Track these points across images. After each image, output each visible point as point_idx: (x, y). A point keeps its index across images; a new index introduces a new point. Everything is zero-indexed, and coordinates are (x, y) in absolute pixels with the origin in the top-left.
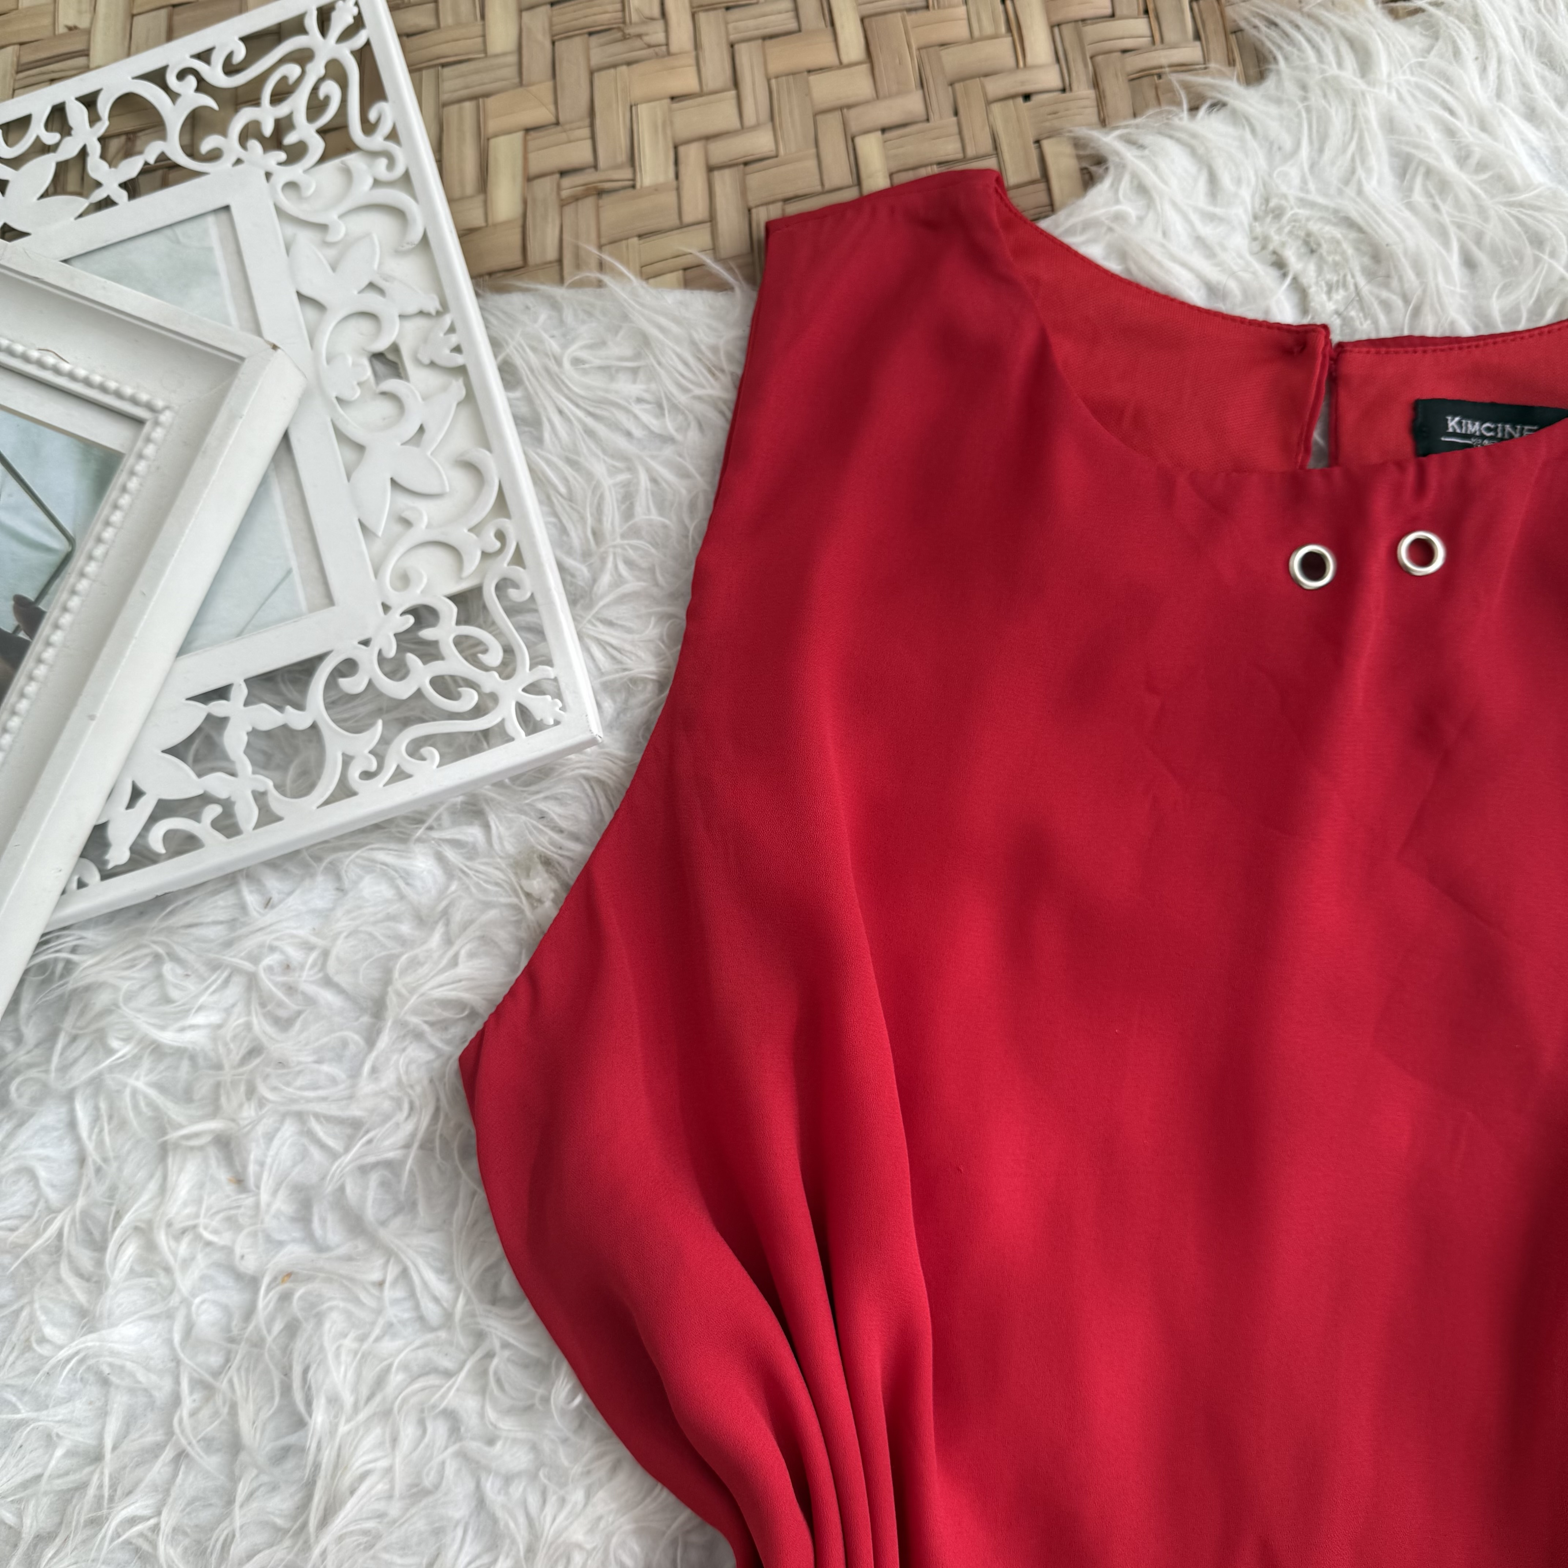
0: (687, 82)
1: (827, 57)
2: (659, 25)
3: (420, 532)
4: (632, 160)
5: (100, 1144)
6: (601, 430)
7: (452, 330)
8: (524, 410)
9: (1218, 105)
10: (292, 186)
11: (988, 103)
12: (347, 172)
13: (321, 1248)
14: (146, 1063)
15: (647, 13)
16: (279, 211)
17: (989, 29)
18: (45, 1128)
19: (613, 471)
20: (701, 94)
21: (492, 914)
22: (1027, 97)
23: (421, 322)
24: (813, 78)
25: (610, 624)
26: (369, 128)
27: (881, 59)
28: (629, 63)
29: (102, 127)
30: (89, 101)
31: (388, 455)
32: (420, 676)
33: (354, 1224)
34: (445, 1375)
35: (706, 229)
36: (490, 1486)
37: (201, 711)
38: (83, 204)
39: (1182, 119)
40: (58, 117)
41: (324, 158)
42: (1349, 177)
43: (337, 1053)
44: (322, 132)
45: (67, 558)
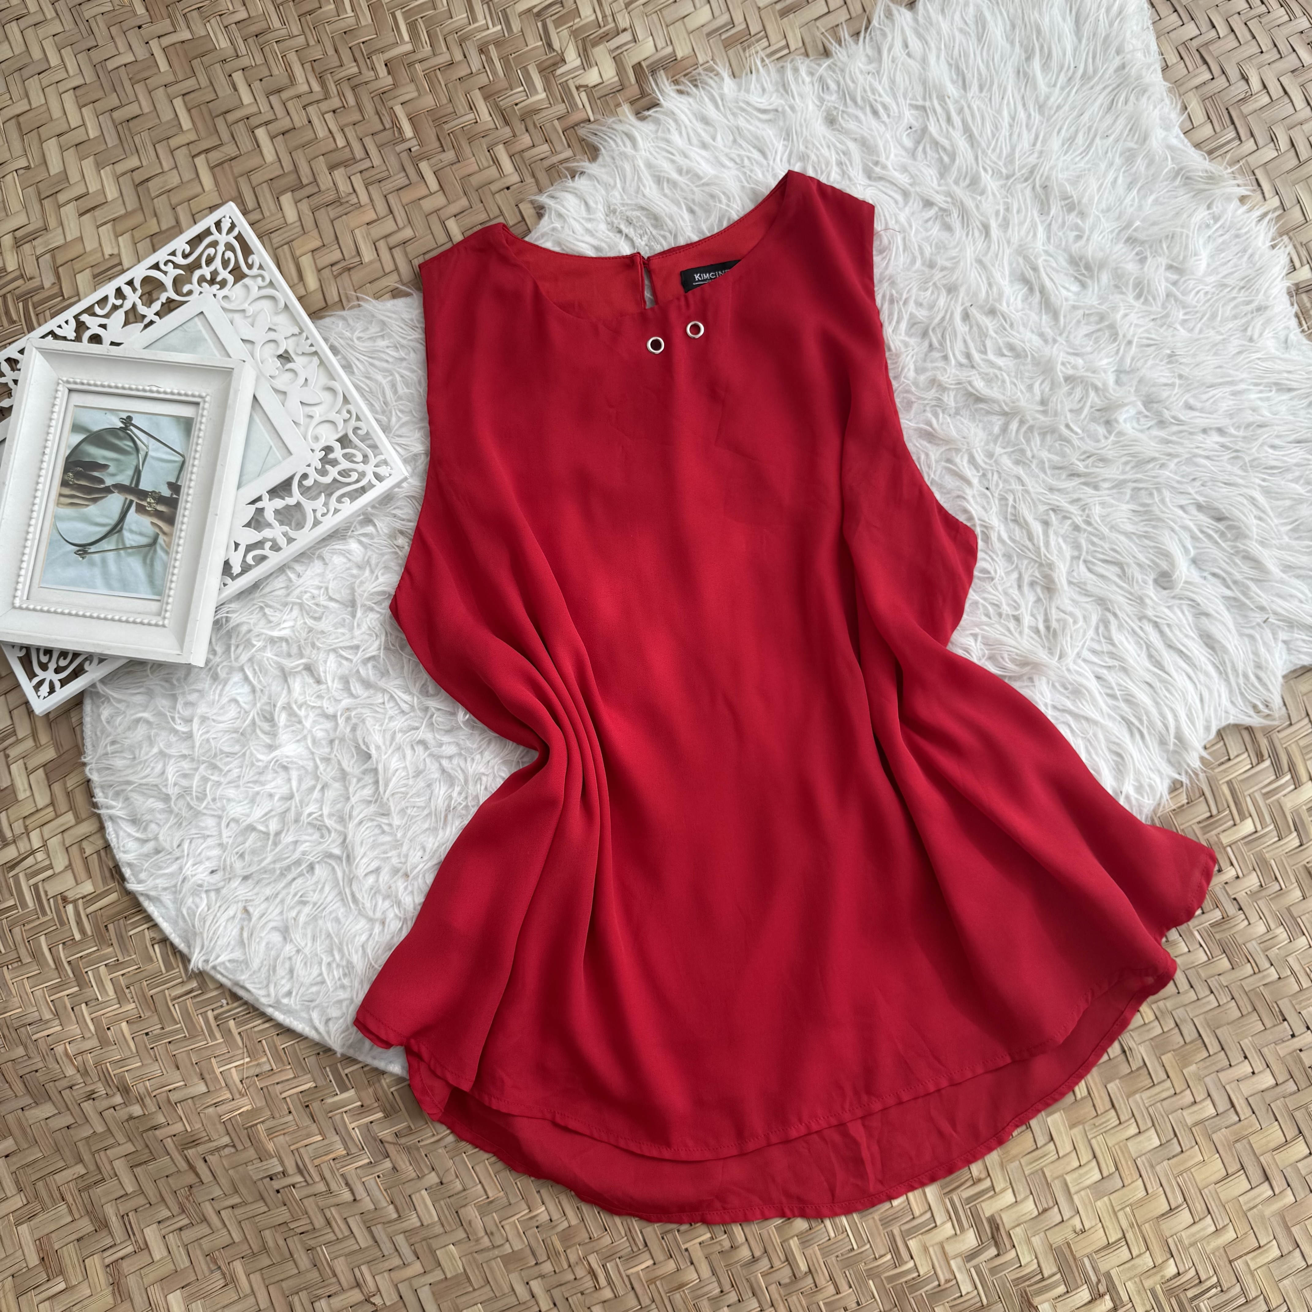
0: (371, 216)
1: (425, 192)
2: (354, 196)
3: (317, 419)
4: (358, 253)
5: (260, 681)
6: (377, 363)
7: (307, 338)
8: (344, 362)
9: (582, 174)
10: (225, 297)
11: (493, 194)
12: (246, 287)
13: (355, 697)
14: (269, 648)
15: (348, 192)
16: (223, 309)
17: (486, 164)
18: (236, 683)
19: (385, 377)
20: (378, 219)
21: (386, 557)
22: (508, 188)
23: (294, 338)
24: (421, 202)
25: (400, 436)
26: (250, 267)
27: (446, 188)
28: (346, 214)
29: (139, 292)
30: (130, 283)
31: (296, 394)
32: (333, 472)
33: (367, 684)
34: (417, 728)
35: (395, 273)
36: (445, 763)
37: (253, 508)
38: (141, 325)
39: (570, 183)
40: (119, 293)
41: (235, 283)
42: (638, 190)
43: (342, 624)
44: (231, 273)
45: (183, 463)
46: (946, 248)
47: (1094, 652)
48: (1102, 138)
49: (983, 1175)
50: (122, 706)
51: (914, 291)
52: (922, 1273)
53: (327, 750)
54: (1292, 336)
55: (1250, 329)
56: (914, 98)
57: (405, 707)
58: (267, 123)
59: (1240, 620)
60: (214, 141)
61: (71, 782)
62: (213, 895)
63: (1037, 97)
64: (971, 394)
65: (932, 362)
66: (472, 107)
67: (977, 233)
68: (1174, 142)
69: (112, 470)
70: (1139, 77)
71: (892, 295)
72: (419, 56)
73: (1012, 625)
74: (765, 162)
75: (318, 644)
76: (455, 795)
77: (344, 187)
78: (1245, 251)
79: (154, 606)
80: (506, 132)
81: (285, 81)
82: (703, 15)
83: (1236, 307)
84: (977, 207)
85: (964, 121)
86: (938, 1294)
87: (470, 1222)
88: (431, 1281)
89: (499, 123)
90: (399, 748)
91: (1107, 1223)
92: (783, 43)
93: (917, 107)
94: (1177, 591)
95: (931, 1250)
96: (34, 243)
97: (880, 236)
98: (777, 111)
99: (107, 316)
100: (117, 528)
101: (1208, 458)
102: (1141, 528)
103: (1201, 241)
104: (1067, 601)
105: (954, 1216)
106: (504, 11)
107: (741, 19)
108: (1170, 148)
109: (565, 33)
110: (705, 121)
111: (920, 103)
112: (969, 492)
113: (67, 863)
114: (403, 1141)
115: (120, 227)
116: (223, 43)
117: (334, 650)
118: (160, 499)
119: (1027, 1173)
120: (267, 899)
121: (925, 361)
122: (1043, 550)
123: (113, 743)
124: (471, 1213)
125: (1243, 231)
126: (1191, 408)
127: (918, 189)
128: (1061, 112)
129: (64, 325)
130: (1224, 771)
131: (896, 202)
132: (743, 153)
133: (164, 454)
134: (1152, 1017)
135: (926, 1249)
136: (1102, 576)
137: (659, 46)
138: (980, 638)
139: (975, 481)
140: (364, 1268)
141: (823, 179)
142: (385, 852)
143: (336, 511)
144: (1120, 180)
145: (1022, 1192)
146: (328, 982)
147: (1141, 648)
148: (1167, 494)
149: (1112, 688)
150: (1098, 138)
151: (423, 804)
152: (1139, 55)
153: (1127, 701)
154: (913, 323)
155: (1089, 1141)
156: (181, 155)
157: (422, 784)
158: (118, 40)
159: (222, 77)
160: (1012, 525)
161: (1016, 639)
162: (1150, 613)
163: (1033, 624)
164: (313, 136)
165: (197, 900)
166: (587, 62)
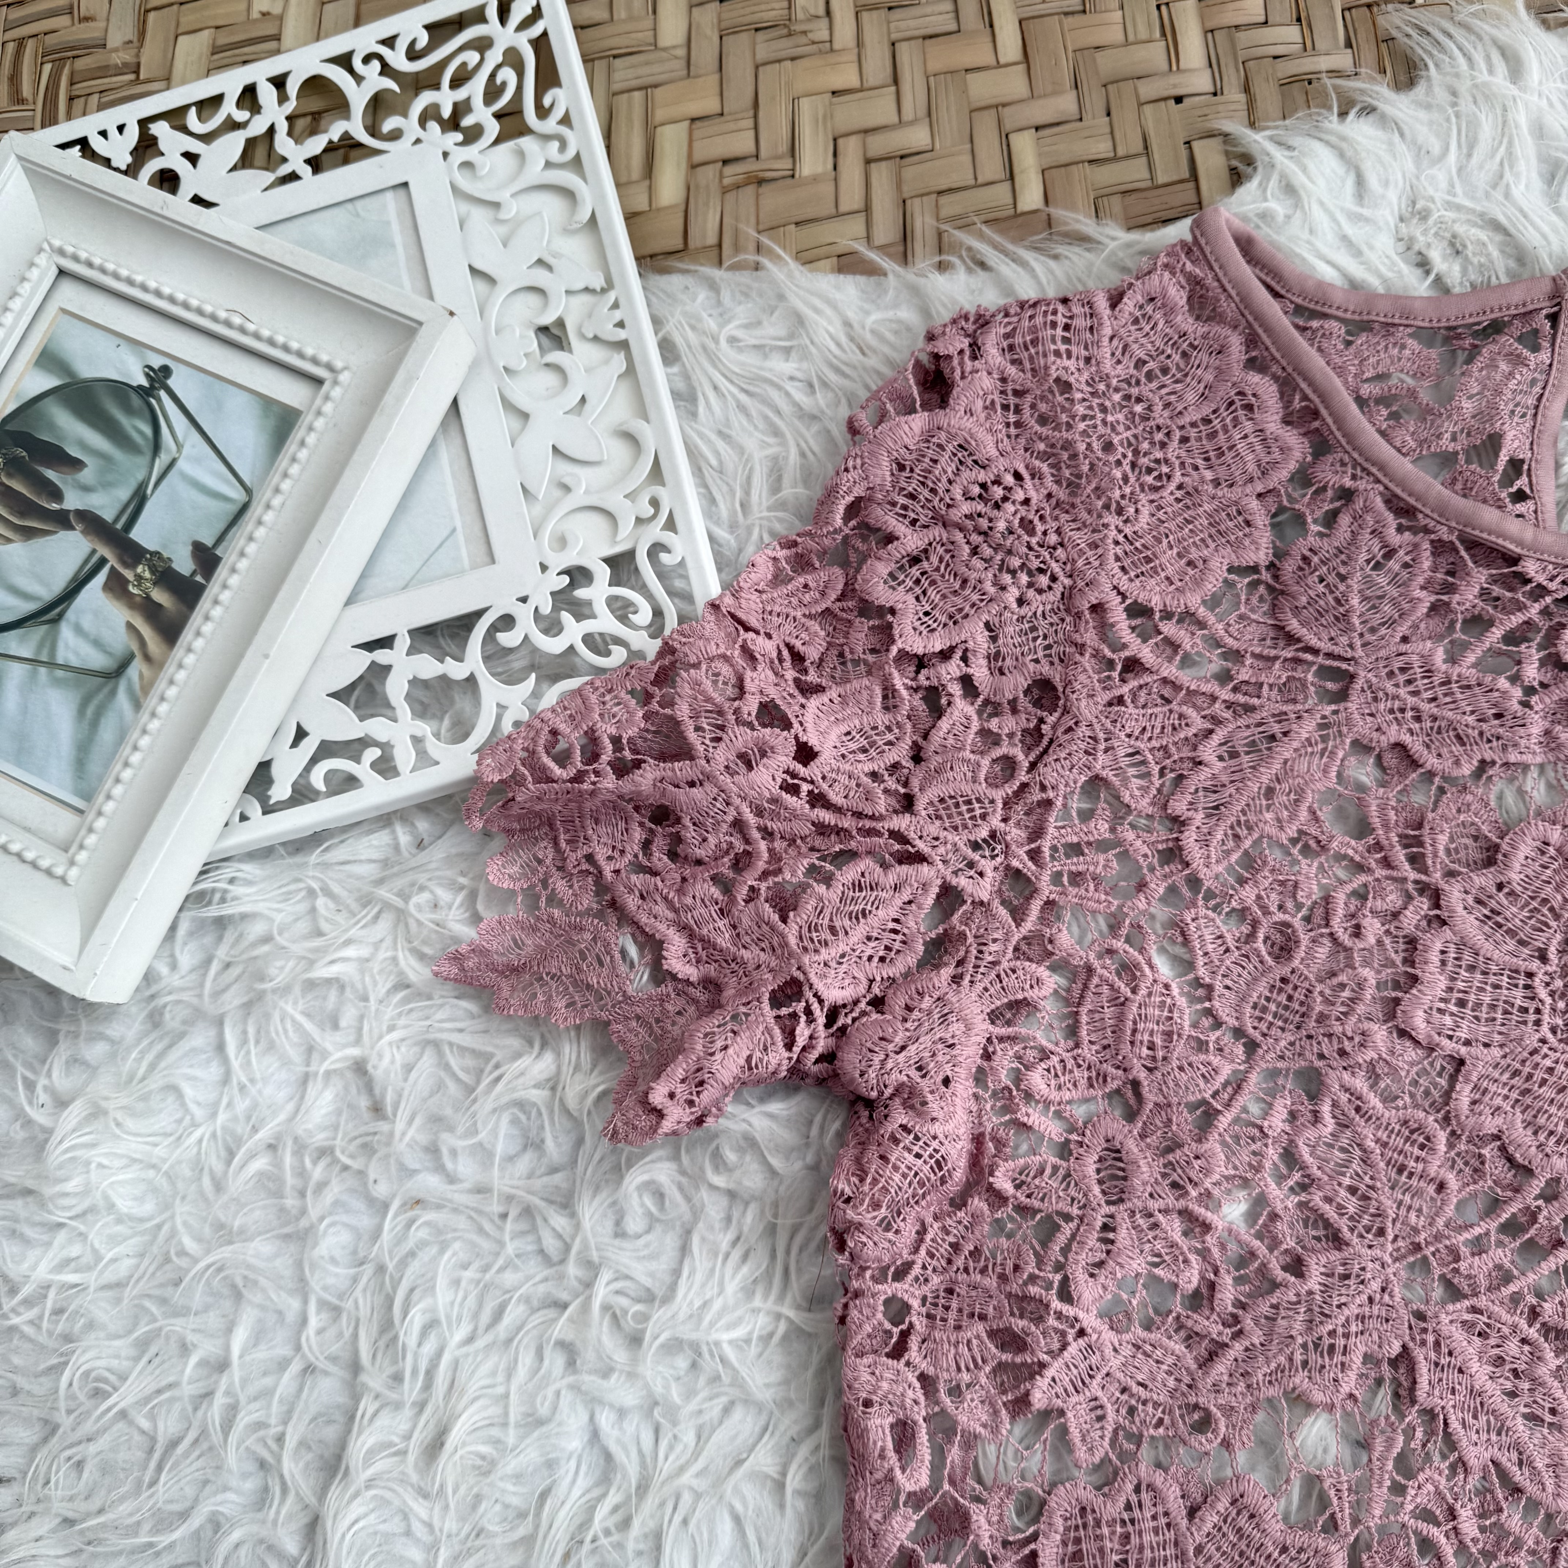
0: (848, 78)
1: (985, 56)
2: (824, 23)
3: (578, 498)
4: (793, 151)
6: (753, 407)
7: (616, 306)
8: (681, 385)
9: (1369, 110)
10: (467, 165)
11: (1141, 104)
12: (521, 155)
13: (451, 1179)
15: (812, 11)
16: (454, 188)
17: (1143, 34)
18: (194, 1050)
20: (861, 90)
22: (1179, 100)
23: (586, 298)
24: (970, 76)
26: (542, 112)
27: (1036, 61)
28: (793, 59)
29: (291, 106)
30: (279, 82)
31: (549, 424)
32: (572, 633)
35: (861, 219)
37: (365, 659)
38: (270, 177)
39: (1332, 122)
40: (249, 96)
41: (498, 141)
42: (1497, 182)
44: (498, 116)
45: (244, 508)
69: (87, 475)
79: (65, 821)
99: (207, 138)
100: (53, 612)
118: (166, 575)
129: (114, 132)
133: (210, 473)
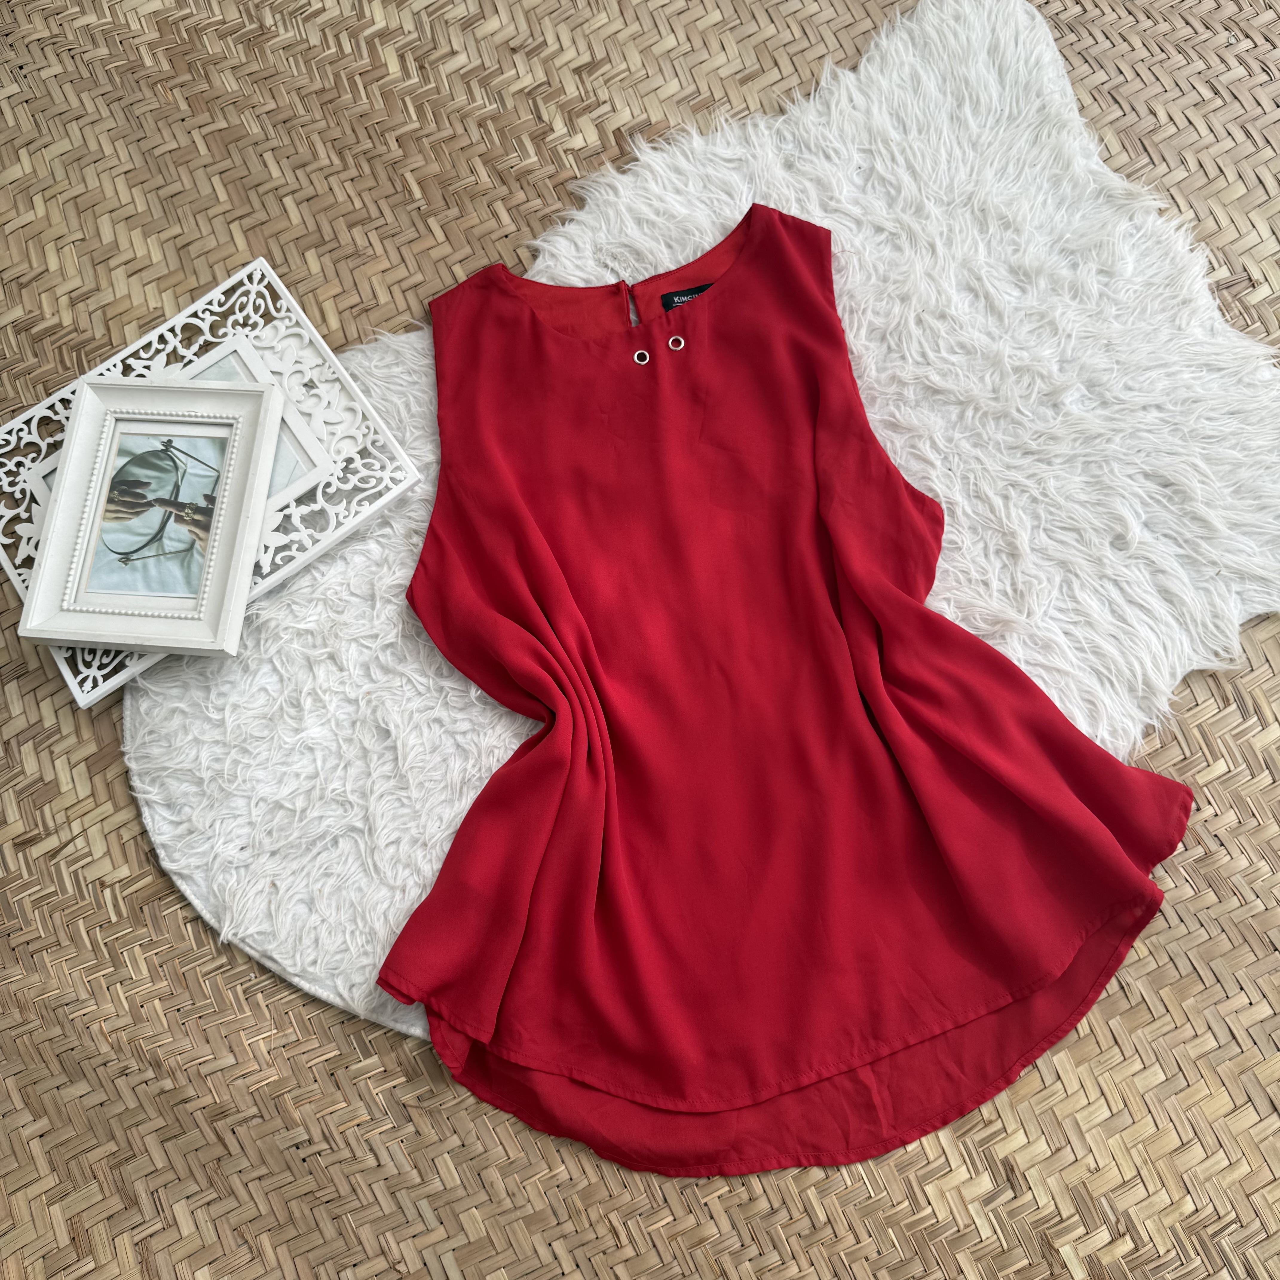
0: (387, 265)
1: (432, 242)
2: (370, 249)
3: (339, 435)
4: (375, 296)
5: (287, 671)
6: (392, 387)
7: (329, 368)
8: (364, 388)
9: (572, 220)
10: (256, 337)
11: (493, 242)
12: (275, 327)
13: (375, 682)
14: (295, 641)
15: (364, 245)
16: (255, 347)
17: (486, 217)
18: (265, 674)
19: (400, 398)
20: (392, 268)
21: (402, 554)
22: (506, 236)
23: (318, 369)
24: (430, 251)
25: (415, 448)
26: (278, 310)
27: (451, 238)
28: (363, 264)
29: (180, 337)
30: (172, 330)
31: (320, 414)
32: (354, 480)
33: (386, 670)
34: (432, 708)
35: (408, 311)
36: (459, 738)
37: (281, 515)
38: (182, 364)
39: (560, 228)
40: (162, 339)
41: (265, 325)
42: (621, 231)
43: (363, 616)
44: (261, 317)
45: (218, 477)
46: (897, 265)
47: (1060, 610)
48: (1030, 167)
49: (994, 1117)
50: (159, 699)
51: (871, 301)
52: (940, 1219)
53: (350, 732)
54: (1217, 325)
55: (1178, 319)
56: (861, 143)
57: (421, 688)
58: (293, 192)
59: (1194, 575)
60: (247, 209)
61: (111, 774)
62: (242, 871)
63: (970, 137)
64: (929, 388)
65: (891, 361)
66: (473, 171)
67: (924, 251)
68: (1095, 167)
69: (153, 486)
70: (1058, 114)
71: (851, 306)
72: (426, 132)
73: (982, 589)
74: (732, 202)
75: (341, 634)
76: (469, 766)
77: (361, 242)
78: (1167, 254)
79: (191, 603)
80: (504, 190)
81: (309, 157)
82: (673, 86)
83: (1163, 301)
84: (923, 230)
85: (907, 160)
86: (958, 1240)
87: (492, 1184)
88: (455, 1246)
89: (497, 182)
90: (416, 727)
91: (1120, 1160)
92: (744, 105)
93: (864, 151)
94: (1132, 551)
95: (948, 1194)
96: (88, 301)
97: (838, 258)
98: (741, 160)
99: (150, 359)
100: (158, 537)
101: (1149, 431)
102: (1094, 497)
103: (1127, 248)
104: (1031, 566)
105: (968, 1159)
106: (499, 93)
107: (706, 88)
108: (1092, 172)
109: (553, 108)
110: (678, 171)
111: (867, 146)
112: (933, 474)
113: (105, 850)
114: (425, 1104)
115: (163, 285)
116: (255, 129)
117: (355, 640)
118: (197, 509)
119: (1037, 1113)
120: (293, 873)
121: (885, 361)
122: (1005, 520)
123: (151, 732)
124: (493, 1174)
125: (1164, 238)
126: (1130, 389)
127: (869, 218)
128: (992, 148)
129: (112, 368)
130: (1194, 715)
131: (851, 230)
132: (712, 195)
133: (201, 470)
134: (1146, 953)
135: (942, 1194)
136: (1062, 542)
137: (635, 114)
138: (952, 603)
139: (938, 463)
140: (388, 1235)
141: (785, 212)
142: (405, 824)
143: (357, 513)
144: (1049, 201)
145: (1034, 1132)
146: (352, 949)
147: (1104, 604)
148: (1115, 466)
149: (1080, 642)
150: (1026, 168)
151: (439, 778)
152: (1057, 96)
153: (1095, 653)
154: (872, 330)
155: (1096, 1079)
156: (218, 223)
157: (439, 759)
158: (164, 132)
159: (254, 157)
160: (975, 501)
161: (986, 602)
162: (1109, 572)
163: (1001, 587)
164: (333, 200)
165: (228, 876)
166: (572, 129)
